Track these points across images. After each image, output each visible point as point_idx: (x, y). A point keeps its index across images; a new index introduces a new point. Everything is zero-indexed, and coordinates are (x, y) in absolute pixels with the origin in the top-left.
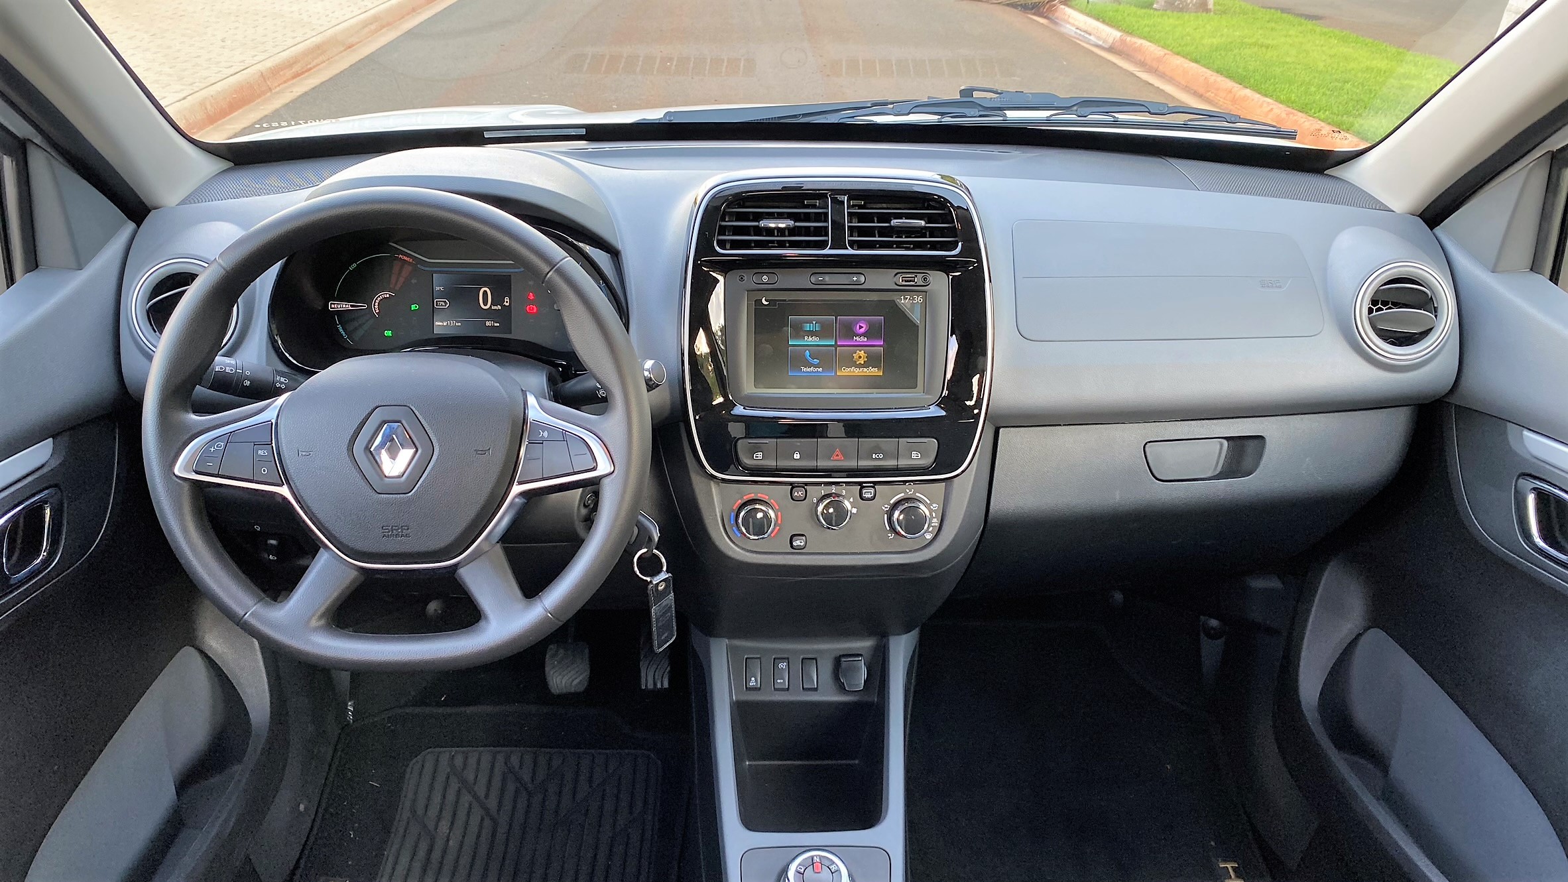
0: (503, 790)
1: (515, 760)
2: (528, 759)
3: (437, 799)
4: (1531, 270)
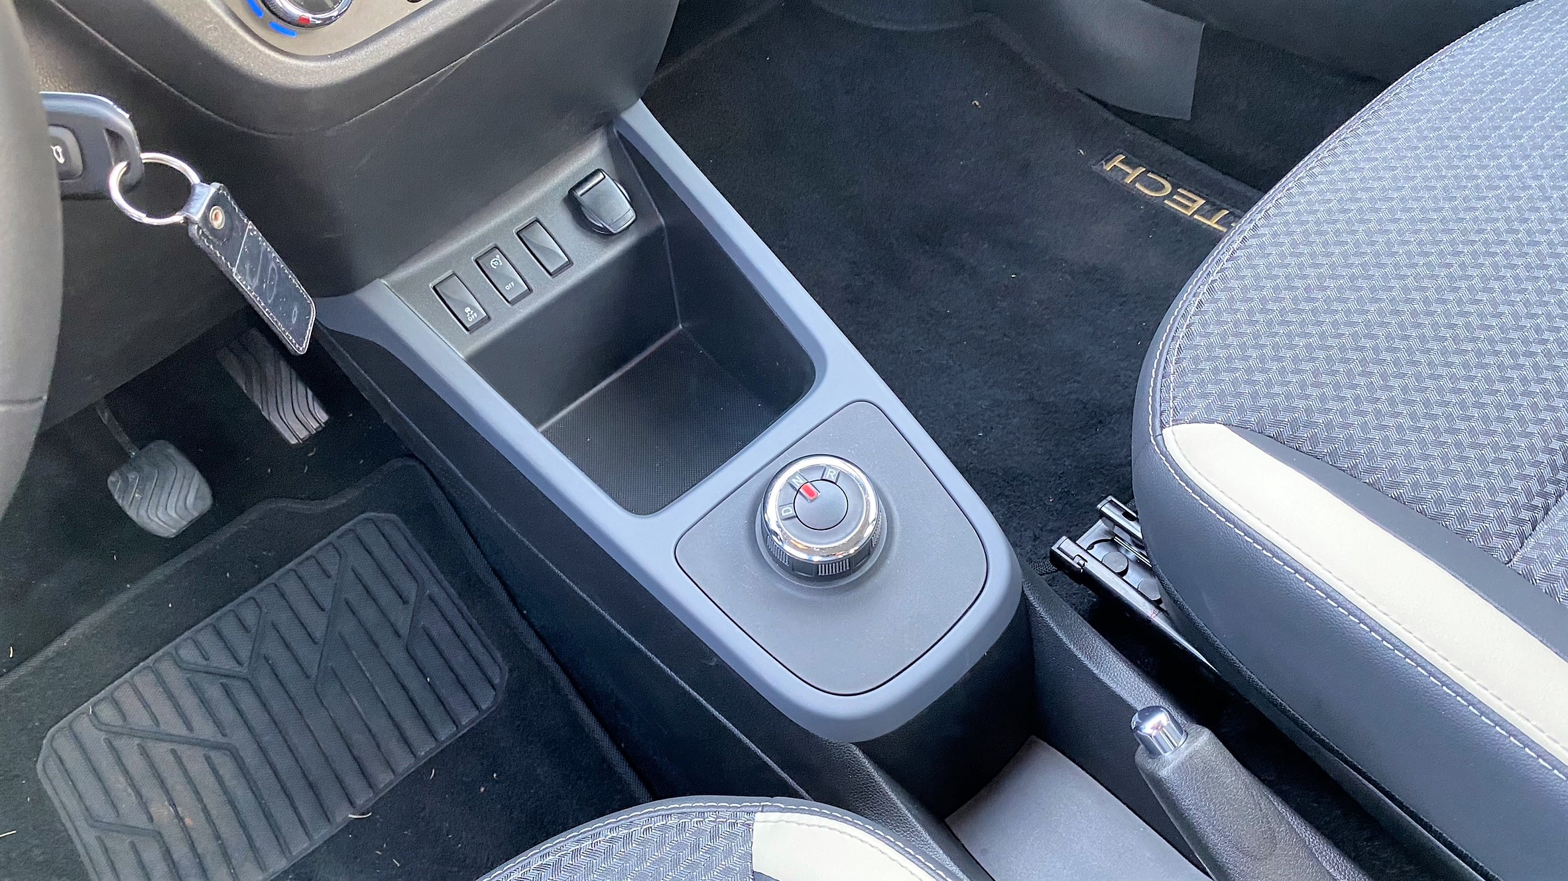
0: (204, 702)
1: (188, 653)
2: (207, 639)
3: (118, 782)
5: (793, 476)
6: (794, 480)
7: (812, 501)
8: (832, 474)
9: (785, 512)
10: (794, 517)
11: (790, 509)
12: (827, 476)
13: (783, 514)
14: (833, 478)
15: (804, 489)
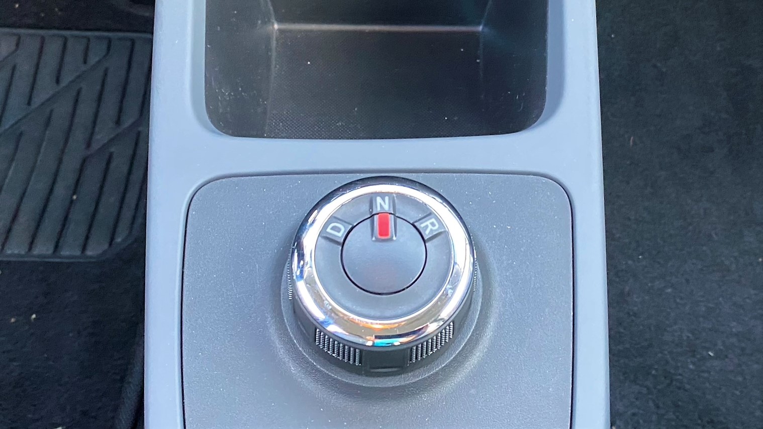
5: (382, 195)
6: (379, 200)
7: (377, 240)
8: (430, 227)
9: (333, 228)
10: (337, 243)
11: (343, 229)
12: (423, 225)
13: (329, 230)
14: (427, 232)
15: (380, 219)
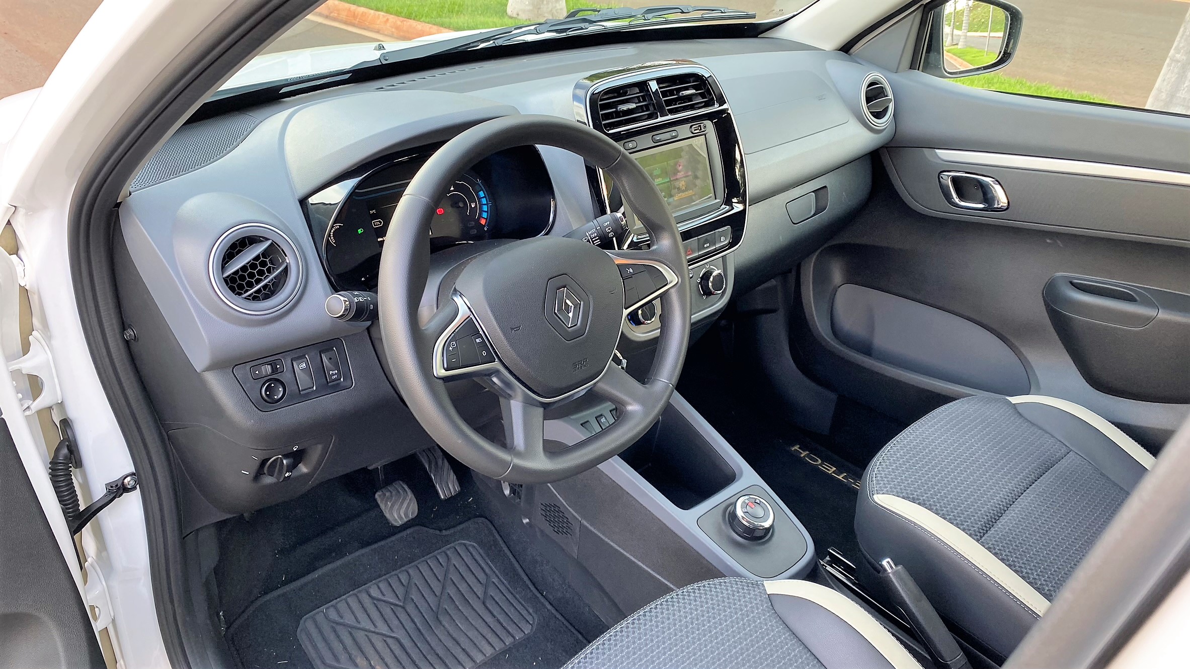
0: (382, 615)
1: (374, 591)
4: (910, 68)
